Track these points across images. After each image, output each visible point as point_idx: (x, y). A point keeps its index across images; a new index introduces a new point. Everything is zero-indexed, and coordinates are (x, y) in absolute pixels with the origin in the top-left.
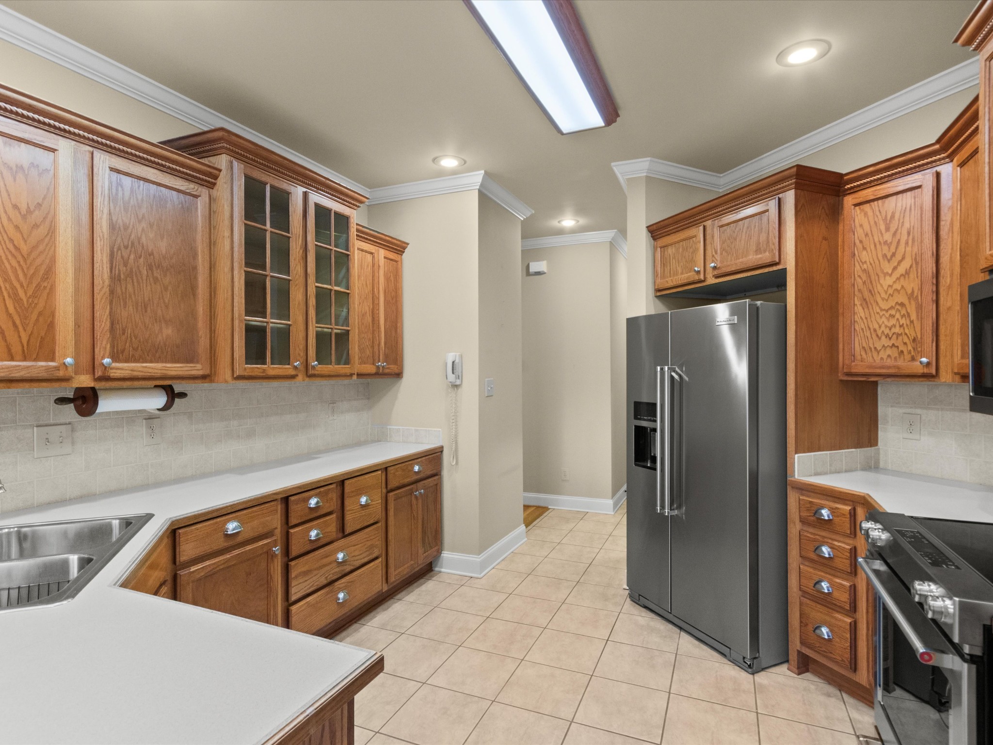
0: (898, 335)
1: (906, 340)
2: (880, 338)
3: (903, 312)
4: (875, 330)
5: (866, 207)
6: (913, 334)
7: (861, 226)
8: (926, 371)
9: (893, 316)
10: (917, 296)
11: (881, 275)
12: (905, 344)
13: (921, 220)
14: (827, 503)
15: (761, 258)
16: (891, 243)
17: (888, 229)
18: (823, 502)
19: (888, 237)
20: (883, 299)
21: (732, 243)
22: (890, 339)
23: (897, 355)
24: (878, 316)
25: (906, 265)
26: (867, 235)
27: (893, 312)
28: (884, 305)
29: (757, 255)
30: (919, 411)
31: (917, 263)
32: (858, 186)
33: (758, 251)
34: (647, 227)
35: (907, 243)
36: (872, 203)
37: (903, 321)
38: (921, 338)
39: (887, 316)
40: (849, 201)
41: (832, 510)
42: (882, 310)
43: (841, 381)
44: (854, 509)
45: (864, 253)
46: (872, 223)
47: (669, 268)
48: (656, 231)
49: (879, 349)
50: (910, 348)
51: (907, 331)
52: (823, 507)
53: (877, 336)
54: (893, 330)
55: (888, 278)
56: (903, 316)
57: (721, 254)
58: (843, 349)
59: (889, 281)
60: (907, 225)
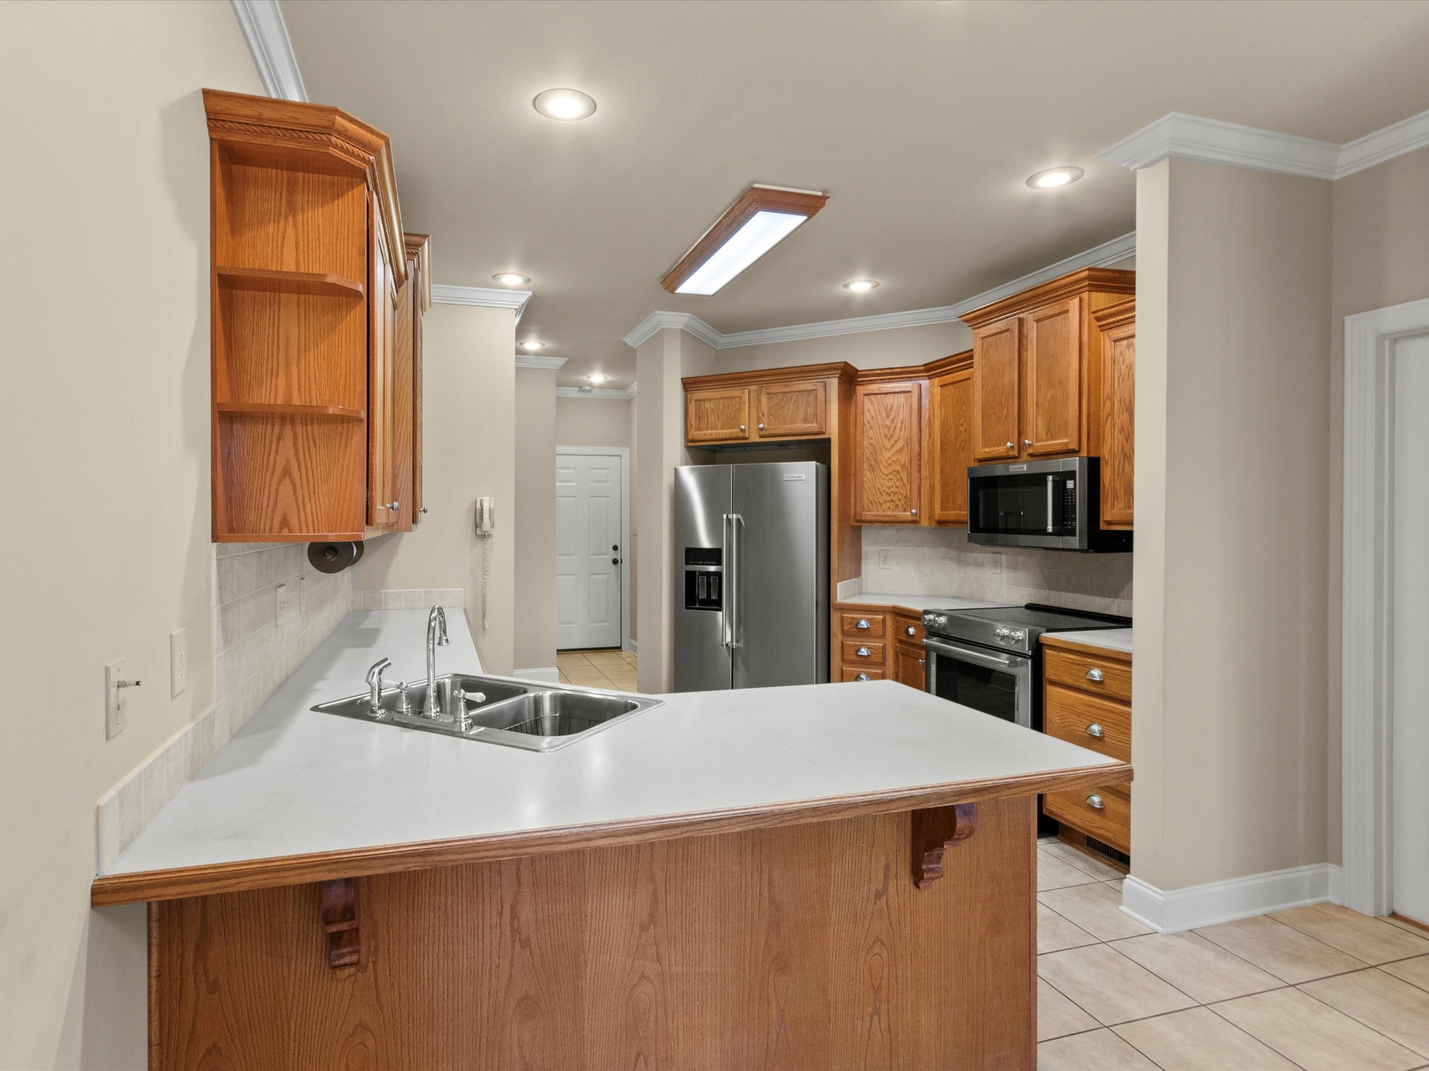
0: (895, 493)
1: (900, 497)
2: (882, 495)
3: (898, 477)
4: (879, 489)
5: (873, 398)
6: (905, 493)
7: (869, 411)
8: (914, 518)
9: (891, 479)
10: (907, 467)
11: (883, 449)
12: (900, 499)
13: (911, 415)
14: (863, 616)
15: (809, 427)
16: (890, 427)
17: (888, 417)
18: (861, 616)
19: (888, 422)
20: (885, 467)
21: (779, 410)
22: (889, 495)
23: (894, 507)
24: (880, 478)
25: (900, 444)
26: (873, 418)
27: (891, 476)
28: (885, 471)
29: (804, 423)
30: (890, 548)
31: (907, 444)
32: (867, 381)
33: (805, 420)
34: (682, 379)
35: (901, 429)
36: (877, 396)
37: (898, 484)
38: (911, 496)
39: (887, 479)
40: (861, 390)
41: (869, 620)
42: (883, 474)
43: (852, 526)
44: (885, 617)
45: (871, 431)
46: (877, 410)
47: (706, 422)
48: (689, 385)
49: (881, 502)
50: (903, 502)
51: (900, 490)
52: (862, 619)
53: (880, 493)
54: (891, 490)
55: (888, 452)
56: (898, 480)
57: (768, 418)
58: (855, 502)
59: (888, 454)
60: (901, 416)
